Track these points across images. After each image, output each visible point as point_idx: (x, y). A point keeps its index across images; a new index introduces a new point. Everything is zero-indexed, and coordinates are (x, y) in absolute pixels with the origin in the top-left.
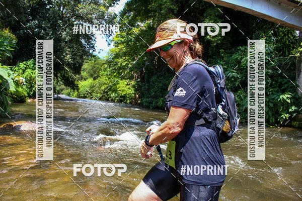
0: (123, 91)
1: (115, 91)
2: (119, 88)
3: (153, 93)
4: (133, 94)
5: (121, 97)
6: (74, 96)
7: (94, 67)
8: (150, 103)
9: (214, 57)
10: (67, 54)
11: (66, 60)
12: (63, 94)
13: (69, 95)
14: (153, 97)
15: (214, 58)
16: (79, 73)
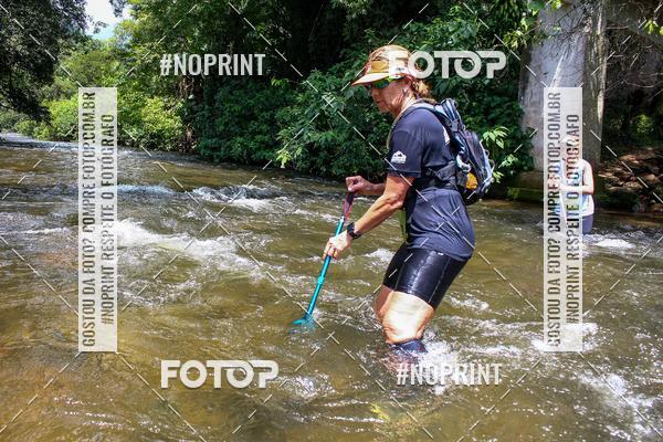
0: (155, 122)
1: (138, 122)
2: (146, 115)
3: (222, 128)
4: (179, 128)
5: (153, 136)
6: (41, 136)
7: (89, 67)
8: (214, 149)
9: (354, 45)
10: (10, 33)
11: (9, 47)
12: (15, 131)
13: (30, 133)
14: (220, 136)
15: (353, 49)
16: (50, 81)
